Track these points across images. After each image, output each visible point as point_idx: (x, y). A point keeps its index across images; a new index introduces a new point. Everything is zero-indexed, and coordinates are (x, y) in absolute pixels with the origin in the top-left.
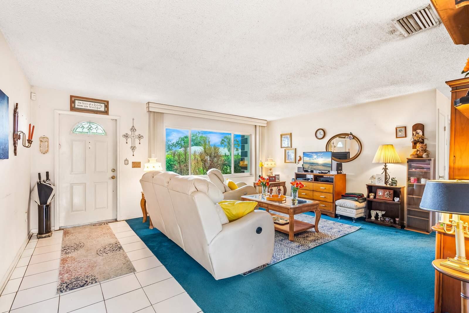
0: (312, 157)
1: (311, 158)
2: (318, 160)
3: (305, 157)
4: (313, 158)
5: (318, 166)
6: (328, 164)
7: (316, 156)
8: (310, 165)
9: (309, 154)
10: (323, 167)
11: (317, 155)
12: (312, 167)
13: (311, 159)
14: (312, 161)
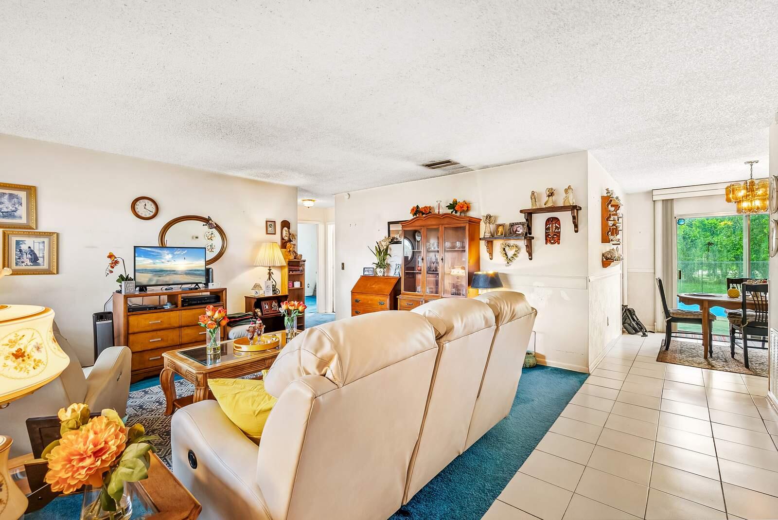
0: (161, 258)
1: (157, 259)
2: (174, 263)
3: (139, 256)
4: (163, 261)
5: (175, 276)
6: (198, 270)
7: (170, 256)
8: (155, 275)
9: (153, 252)
10: (186, 277)
11: (173, 254)
12: (160, 278)
13: (157, 261)
14: (159, 265)
